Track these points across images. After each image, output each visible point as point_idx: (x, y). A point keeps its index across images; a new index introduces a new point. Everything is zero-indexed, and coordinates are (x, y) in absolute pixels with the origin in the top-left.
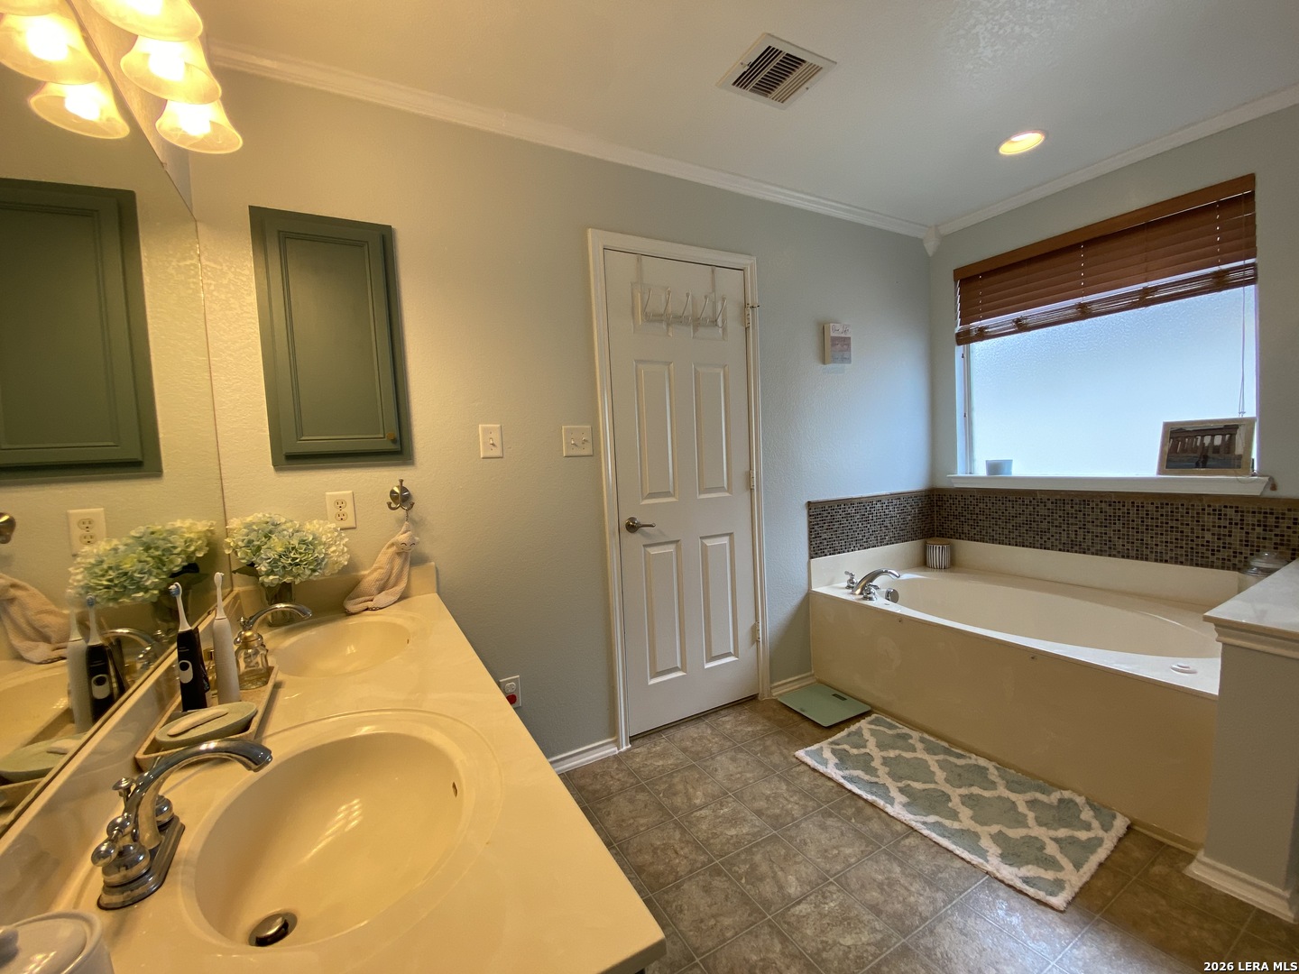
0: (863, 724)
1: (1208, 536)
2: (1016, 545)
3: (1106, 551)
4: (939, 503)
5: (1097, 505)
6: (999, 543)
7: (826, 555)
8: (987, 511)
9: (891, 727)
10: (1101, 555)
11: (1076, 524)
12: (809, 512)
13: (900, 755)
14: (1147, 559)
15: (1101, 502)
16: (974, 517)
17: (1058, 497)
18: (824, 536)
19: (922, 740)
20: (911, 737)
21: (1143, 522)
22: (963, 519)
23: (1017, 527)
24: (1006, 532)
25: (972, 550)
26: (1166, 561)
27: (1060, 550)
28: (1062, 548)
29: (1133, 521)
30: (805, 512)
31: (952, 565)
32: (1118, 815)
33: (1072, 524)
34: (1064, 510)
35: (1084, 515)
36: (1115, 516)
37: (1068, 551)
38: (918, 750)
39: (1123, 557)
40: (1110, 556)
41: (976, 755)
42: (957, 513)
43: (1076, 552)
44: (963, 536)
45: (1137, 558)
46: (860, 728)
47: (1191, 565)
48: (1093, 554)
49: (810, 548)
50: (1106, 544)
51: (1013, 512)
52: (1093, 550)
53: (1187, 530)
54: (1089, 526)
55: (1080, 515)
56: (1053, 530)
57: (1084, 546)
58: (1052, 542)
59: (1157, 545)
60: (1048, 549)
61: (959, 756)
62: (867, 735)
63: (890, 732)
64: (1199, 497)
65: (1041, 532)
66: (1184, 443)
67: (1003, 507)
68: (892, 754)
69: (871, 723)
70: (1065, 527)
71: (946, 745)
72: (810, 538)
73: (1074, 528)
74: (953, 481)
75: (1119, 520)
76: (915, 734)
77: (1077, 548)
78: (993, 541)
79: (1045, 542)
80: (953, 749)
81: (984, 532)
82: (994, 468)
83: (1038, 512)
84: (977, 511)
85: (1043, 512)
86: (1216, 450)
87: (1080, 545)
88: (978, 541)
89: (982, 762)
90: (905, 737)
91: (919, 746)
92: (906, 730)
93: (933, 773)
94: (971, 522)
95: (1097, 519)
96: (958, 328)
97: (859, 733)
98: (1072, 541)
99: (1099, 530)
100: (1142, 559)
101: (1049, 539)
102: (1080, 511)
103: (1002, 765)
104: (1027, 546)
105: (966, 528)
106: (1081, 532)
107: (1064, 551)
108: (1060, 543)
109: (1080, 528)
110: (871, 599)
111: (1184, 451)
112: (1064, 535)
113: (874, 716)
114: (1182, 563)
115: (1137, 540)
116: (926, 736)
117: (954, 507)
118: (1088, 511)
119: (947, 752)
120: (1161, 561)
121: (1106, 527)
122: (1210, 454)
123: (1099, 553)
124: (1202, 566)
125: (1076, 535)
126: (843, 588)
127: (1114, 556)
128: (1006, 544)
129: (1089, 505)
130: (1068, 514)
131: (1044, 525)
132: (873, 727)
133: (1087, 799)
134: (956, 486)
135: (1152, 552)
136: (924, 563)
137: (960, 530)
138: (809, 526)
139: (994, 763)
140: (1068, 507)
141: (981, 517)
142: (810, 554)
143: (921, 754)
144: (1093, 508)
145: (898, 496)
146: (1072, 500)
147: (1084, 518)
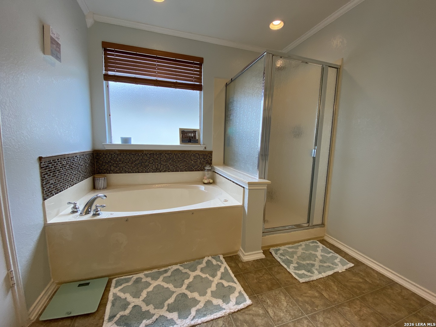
0: (113, 290)
1: (193, 162)
2: (136, 173)
3: (167, 170)
4: (97, 157)
5: (164, 155)
6: (129, 173)
7: (53, 195)
8: (122, 160)
9: (127, 281)
10: (166, 172)
11: (158, 162)
12: (40, 165)
13: (148, 292)
14: (178, 171)
15: (165, 154)
16: (116, 162)
17: (152, 152)
18: (51, 182)
19: (147, 276)
20: (141, 278)
21: (177, 159)
22: (110, 164)
23: (136, 165)
24: (131, 168)
25: (116, 178)
26: (183, 171)
27: (153, 172)
28: (153, 171)
29: (175, 159)
30: (37, 166)
31: (108, 187)
32: (220, 256)
33: (156, 162)
34: (154, 157)
35: (160, 158)
36: (169, 158)
37: (155, 172)
38: (151, 282)
39: (172, 172)
40: (168, 172)
41: (170, 266)
42: (107, 161)
43: (158, 172)
44: (111, 172)
45: (176, 171)
46: (115, 295)
47: (189, 171)
48: (163, 172)
49: (43, 193)
50: (167, 168)
51: (134, 159)
52: (163, 170)
53: (188, 161)
54: (162, 162)
55: (159, 159)
56: (150, 165)
57: (161, 169)
58: (150, 170)
59: (181, 166)
60: (148, 172)
61: (166, 271)
62: (122, 295)
63: (130, 284)
64: (191, 151)
65: (146, 166)
66: (185, 135)
67: (130, 157)
68: (144, 294)
69: (116, 287)
70: (154, 163)
71: (156, 270)
72: (42, 186)
73: (157, 163)
74: (105, 146)
75: (171, 159)
76: (141, 275)
77: (158, 171)
78: (126, 172)
79: (147, 170)
80: (160, 270)
81: (121, 169)
82: (126, 140)
83: (144, 158)
84: (118, 160)
85: (146, 158)
86: (192, 137)
87: (159, 169)
88: (118, 173)
89: (175, 267)
90: (138, 281)
91: (149, 279)
92: (135, 277)
93: (167, 288)
94: (115, 165)
95: (164, 160)
96: (104, 72)
97: (116, 298)
98: (156, 168)
99: (165, 163)
100: (177, 171)
101: (148, 168)
102: (159, 157)
103: (181, 263)
104: (140, 172)
105: (112, 168)
106: (159, 165)
107: (154, 172)
108: (152, 170)
109: (159, 163)
110: (99, 214)
111: (185, 137)
112: (154, 166)
113: (114, 281)
114: (187, 171)
115: (176, 165)
116: (146, 272)
117: (105, 159)
118: (161, 157)
119: (160, 273)
120: (182, 171)
121: (167, 162)
122: (191, 138)
123: (165, 171)
124: (191, 171)
125: (158, 166)
126: (69, 214)
127: (170, 172)
128: (132, 173)
129: (162, 155)
130: (155, 158)
131: (147, 163)
132: (120, 288)
133: (211, 256)
134: (106, 149)
135: (179, 169)
136: (94, 188)
137: (109, 169)
138: (41, 176)
139: (179, 265)
140: (155, 156)
141: (120, 162)
142: (43, 197)
143: (154, 283)
144: (163, 156)
145: (83, 154)
146: (156, 153)
147: (160, 160)
